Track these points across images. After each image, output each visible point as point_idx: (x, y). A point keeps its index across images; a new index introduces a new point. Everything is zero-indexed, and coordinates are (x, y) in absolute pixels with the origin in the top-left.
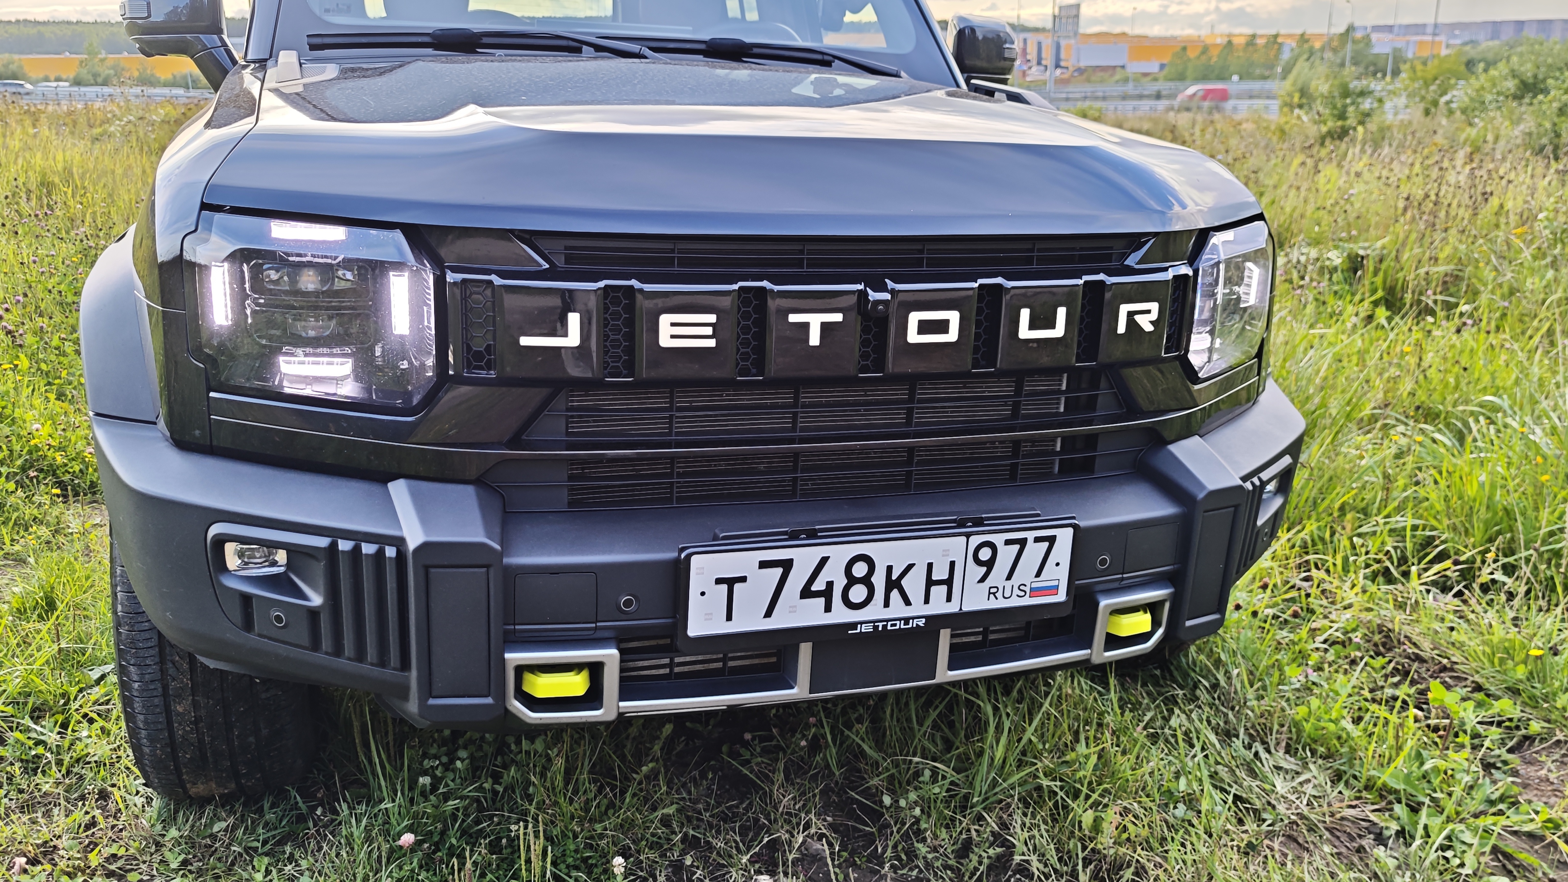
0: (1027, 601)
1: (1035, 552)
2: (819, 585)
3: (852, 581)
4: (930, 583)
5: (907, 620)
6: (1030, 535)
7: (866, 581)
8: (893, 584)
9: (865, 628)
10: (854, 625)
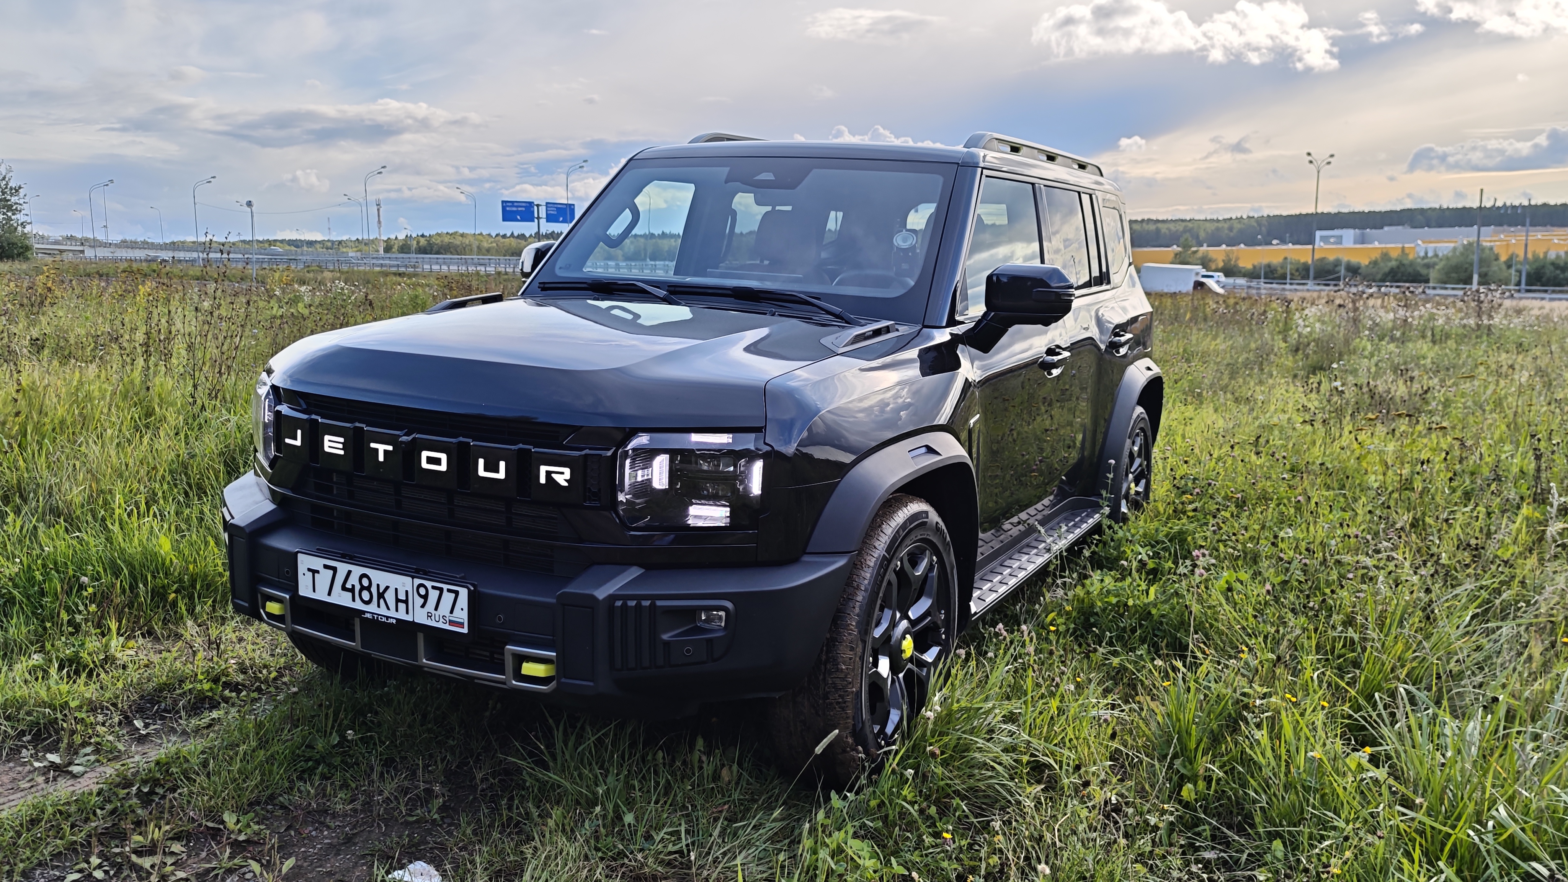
0: (447, 627)
1: (448, 598)
2: (348, 586)
3: (363, 588)
4: (398, 601)
5: (387, 617)
6: (445, 587)
7: (368, 589)
8: (381, 596)
9: (368, 616)
10: (364, 612)
